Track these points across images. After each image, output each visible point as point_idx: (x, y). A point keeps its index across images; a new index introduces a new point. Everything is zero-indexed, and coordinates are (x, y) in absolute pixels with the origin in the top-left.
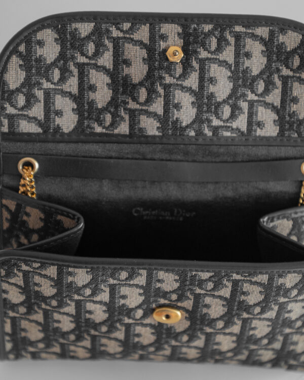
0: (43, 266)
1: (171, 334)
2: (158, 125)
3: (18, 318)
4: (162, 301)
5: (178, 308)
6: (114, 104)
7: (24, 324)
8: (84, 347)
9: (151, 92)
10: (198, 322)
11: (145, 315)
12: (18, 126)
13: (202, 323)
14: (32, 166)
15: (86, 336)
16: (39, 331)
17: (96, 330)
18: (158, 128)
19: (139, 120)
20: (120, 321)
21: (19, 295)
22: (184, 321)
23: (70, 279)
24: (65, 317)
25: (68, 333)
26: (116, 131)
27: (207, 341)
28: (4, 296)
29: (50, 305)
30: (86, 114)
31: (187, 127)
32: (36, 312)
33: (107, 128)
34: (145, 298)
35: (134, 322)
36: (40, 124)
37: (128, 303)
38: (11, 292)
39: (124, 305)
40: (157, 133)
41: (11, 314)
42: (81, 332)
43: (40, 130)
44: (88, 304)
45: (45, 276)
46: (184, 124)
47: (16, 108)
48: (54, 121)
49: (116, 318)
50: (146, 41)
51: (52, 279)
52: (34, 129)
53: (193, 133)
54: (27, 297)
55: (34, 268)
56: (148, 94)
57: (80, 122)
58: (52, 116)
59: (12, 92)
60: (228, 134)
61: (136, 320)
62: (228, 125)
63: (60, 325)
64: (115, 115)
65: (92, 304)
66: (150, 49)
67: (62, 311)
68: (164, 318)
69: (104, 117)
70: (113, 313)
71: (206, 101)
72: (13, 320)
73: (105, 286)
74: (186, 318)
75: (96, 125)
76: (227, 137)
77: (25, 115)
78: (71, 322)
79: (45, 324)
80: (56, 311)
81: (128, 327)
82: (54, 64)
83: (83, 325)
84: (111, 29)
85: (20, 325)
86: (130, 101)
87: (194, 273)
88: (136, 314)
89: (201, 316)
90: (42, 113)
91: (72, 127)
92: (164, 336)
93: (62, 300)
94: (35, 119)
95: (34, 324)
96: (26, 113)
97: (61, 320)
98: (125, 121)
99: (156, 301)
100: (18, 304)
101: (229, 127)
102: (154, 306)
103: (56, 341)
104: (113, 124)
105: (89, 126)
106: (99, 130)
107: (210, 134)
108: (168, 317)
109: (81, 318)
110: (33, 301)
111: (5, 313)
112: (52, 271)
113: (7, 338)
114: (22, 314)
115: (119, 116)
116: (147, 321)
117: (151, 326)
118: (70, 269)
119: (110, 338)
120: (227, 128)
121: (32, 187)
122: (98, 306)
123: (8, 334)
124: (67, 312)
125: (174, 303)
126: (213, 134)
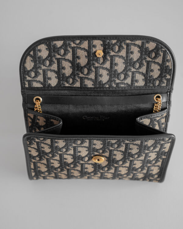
0: (45, 139)
1: (100, 167)
2: (93, 83)
3: (37, 162)
4: (96, 153)
5: (103, 156)
6: (73, 75)
7: (39, 165)
8: (64, 174)
9: (89, 70)
10: (111, 162)
11: (89, 160)
12: (32, 84)
13: (113, 162)
14: (39, 100)
15: (65, 169)
16: (45, 167)
17: (69, 166)
18: (92, 84)
19: (84, 81)
20: (78, 162)
21: (36, 152)
22: (106, 161)
23: (56, 145)
24: (55, 161)
25: (57, 168)
26: (75, 86)
27: (115, 170)
28: (30, 153)
29: (49, 157)
30: (61, 79)
31: (105, 83)
32: (43, 160)
33: (71, 84)
34: (89, 152)
35: (84, 162)
36: (42, 83)
37: (81, 155)
38: (32, 151)
39: (80, 155)
40: (92, 87)
41: (33, 161)
42: (62, 168)
43: (42, 86)
44: (64, 155)
45: (46, 144)
46: (104, 83)
47: (31, 77)
48: (48, 82)
49: (77, 161)
50: (87, 48)
51: (49, 145)
52: (39, 85)
53: (107, 86)
54: (39, 153)
55: (41, 140)
56: (88, 71)
57: (59, 82)
58: (47, 80)
59: (29, 71)
60: (123, 86)
61: (85, 162)
62: (123, 82)
63: (54, 165)
64: (74, 80)
65: (66, 155)
66: (89, 51)
67: (54, 159)
68: (97, 161)
69: (69, 80)
70: (75, 159)
71: (113, 73)
72: (34, 163)
73: (71, 147)
74: (106, 160)
75: (66, 83)
76: (122, 87)
77: (35, 80)
78: (58, 163)
79: (47, 164)
80: (51, 159)
81: (82, 165)
82: (46, 59)
83: (63, 164)
84: (71, 43)
85: (37, 165)
86: (80, 74)
87: (109, 140)
88: (85, 159)
89: (112, 159)
90: (42, 79)
91: (55, 84)
92: (97, 168)
93: (54, 154)
94: (39, 81)
95: (43, 165)
96: (35, 79)
97: (54, 162)
98: (78, 81)
99: (93, 153)
100: (36, 156)
101: (123, 83)
102: (93, 156)
103: (53, 171)
104: (73, 83)
105: (63, 84)
106: (67, 85)
107: (115, 86)
108: (98, 160)
109: (62, 162)
110: (42, 155)
111: (31, 160)
112: (48, 141)
113: (32, 171)
114: (37, 161)
115: (75, 79)
116: (90, 162)
117: (92, 164)
118: (56, 140)
119: (75, 170)
120: (122, 83)
121: (40, 109)
122: (69, 156)
123: (32, 169)
124: (56, 159)
125: (101, 154)
126: (116, 86)
